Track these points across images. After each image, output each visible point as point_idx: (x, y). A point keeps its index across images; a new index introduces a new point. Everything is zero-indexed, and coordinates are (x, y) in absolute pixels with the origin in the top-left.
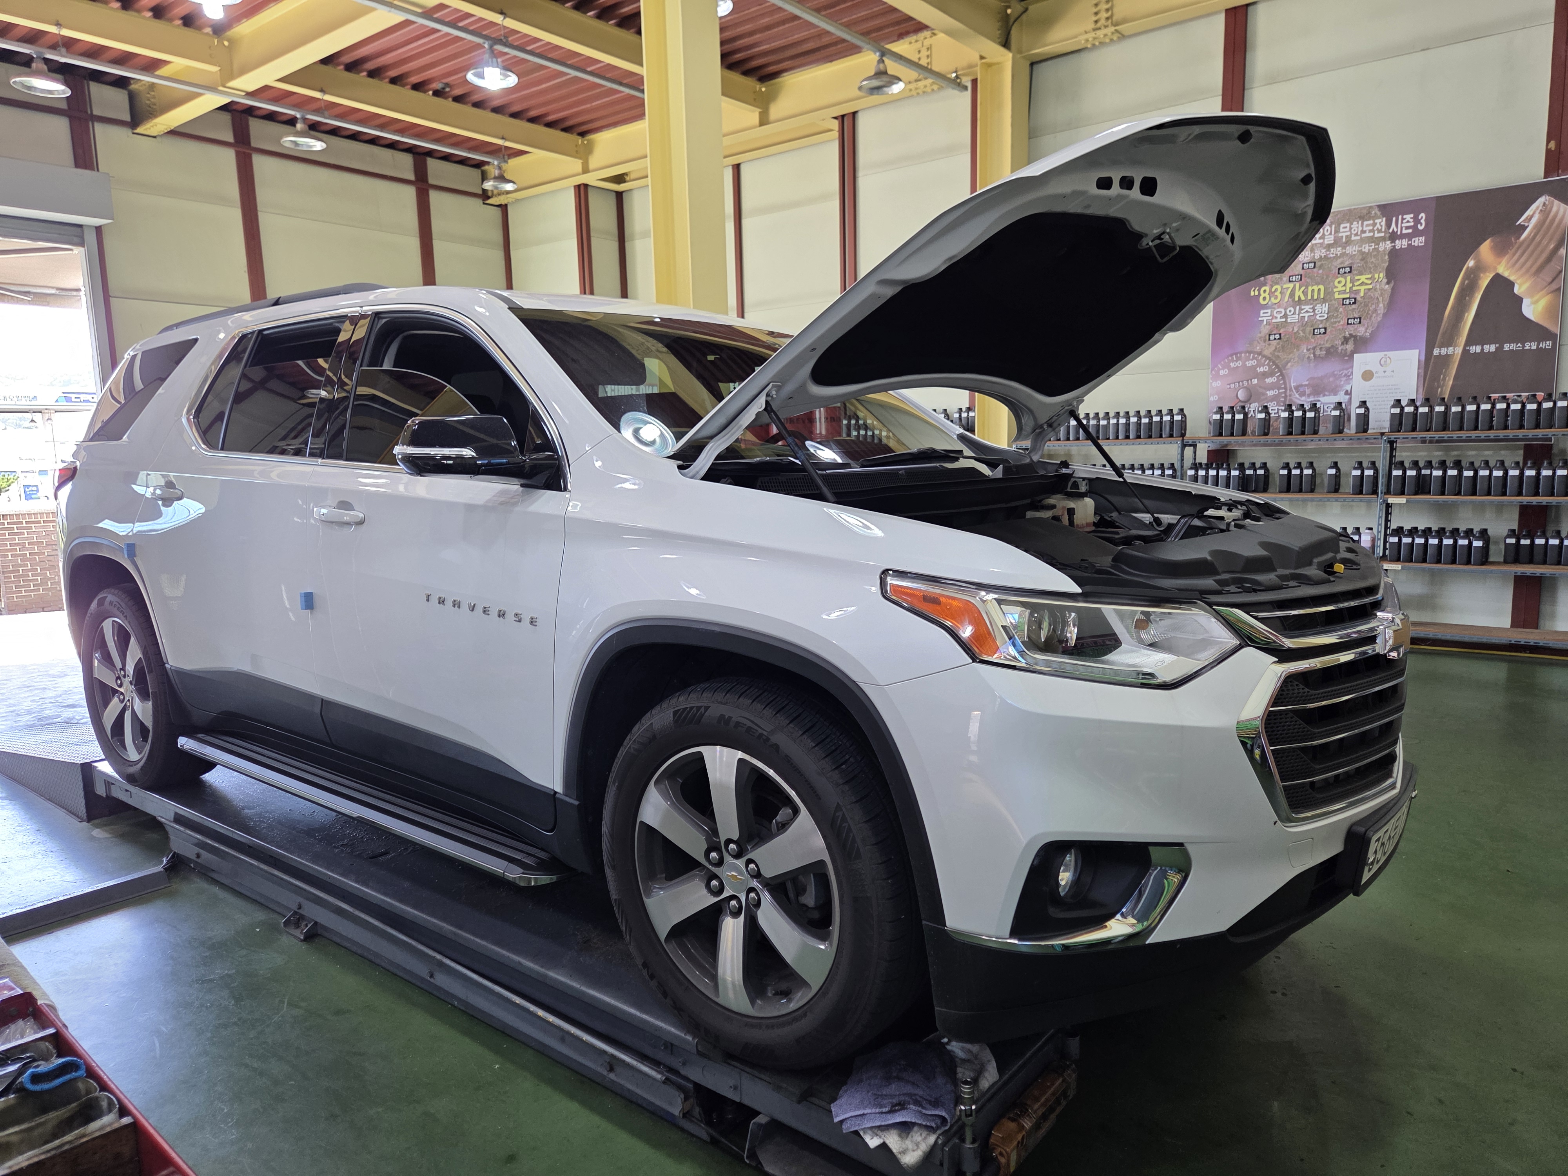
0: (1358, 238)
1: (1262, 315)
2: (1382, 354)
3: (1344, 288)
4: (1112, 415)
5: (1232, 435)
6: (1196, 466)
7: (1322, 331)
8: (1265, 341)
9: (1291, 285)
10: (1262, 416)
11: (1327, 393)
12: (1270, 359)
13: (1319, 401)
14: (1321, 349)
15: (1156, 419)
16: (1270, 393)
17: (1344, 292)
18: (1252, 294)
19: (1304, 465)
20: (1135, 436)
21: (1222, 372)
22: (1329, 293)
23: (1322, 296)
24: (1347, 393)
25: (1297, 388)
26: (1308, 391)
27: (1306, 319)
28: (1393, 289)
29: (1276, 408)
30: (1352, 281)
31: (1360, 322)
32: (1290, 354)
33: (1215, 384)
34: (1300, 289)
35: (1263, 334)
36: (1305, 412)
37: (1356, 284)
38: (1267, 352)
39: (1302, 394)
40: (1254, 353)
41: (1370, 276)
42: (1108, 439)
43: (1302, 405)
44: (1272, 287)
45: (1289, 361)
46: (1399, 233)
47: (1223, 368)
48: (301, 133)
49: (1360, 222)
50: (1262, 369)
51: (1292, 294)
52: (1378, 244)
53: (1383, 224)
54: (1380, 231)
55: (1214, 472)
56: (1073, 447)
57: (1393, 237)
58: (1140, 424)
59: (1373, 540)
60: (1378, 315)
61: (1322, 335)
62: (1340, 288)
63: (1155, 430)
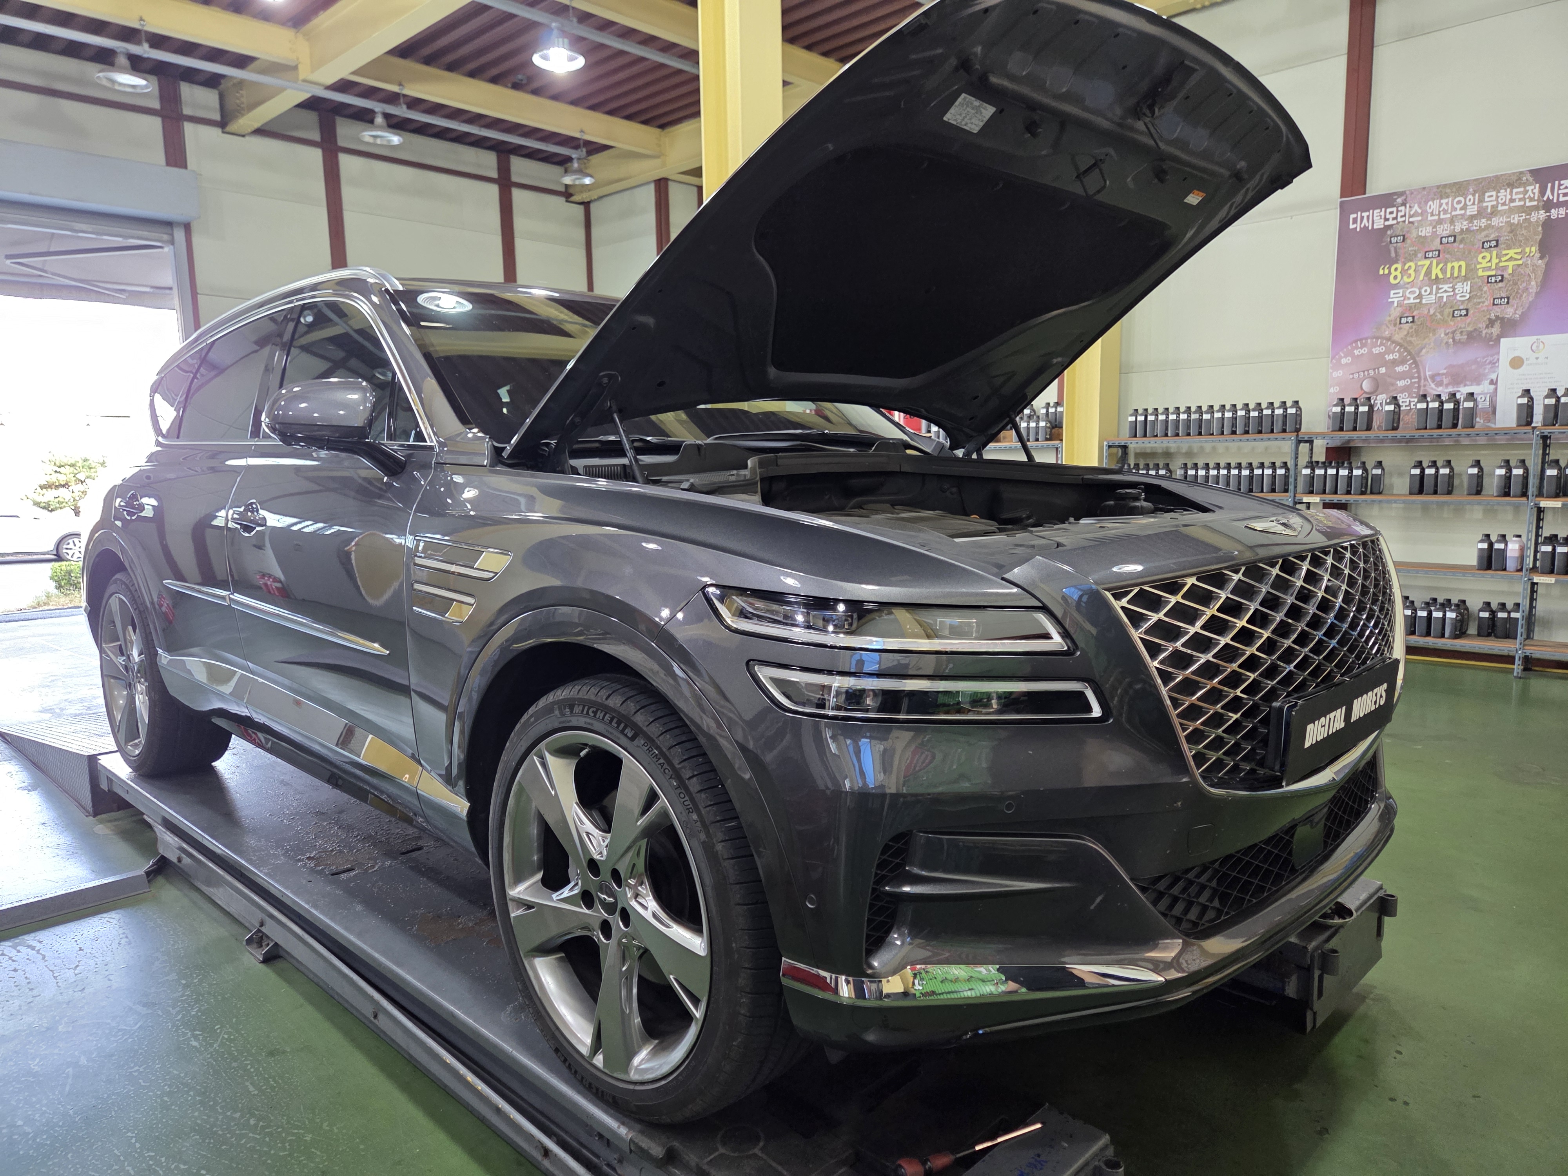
0: (1507, 207)
1: (1392, 296)
2: (1534, 338)
3: (1489, 264)
4: (1216, 408)
5: (1355, 429)
6: (1312, 465)
7: (1463, 312)
8: (1395, 325)
9: (1427, 262)
10: (1391, 408)
11: (1468, 383)
12: (1401, 346)
13: (1459, 391)
14: (1461, 333)
15: (1267, 412)
16: (1401, 383)
17: (1489, 269)
18: (1381, 272)
19: (1439, 464)
20: (1242, 431)
21: (1344, 361)
22: (1472, 270)
23: (1463, 274)
24: (1492, 382)
25: (1433, 377)
26: (1445, 381)
27: (1445, 300)
28: (1546, 265)
29: (1408, 400)
30: (1499, 256)
31: (1508, 303)
32: (1424, 339)
33: (1335, 374)
34: (1437, 265)
35: (1392, 318)
36: (1442, 403)
37: (1503, 259)
38: (1397, 338)
39: (1440, 384)
40: (1382, 338)
41: (1519, 250)
42: (1212, 434)
43: (1439, 396)
44: (1404, 264)
45: (1424, 347)
46: (1555, 201)
47: (1345, 357)
48: (380, 128)
49: (1508, 190)
50: (1391, 357)
51: (1428, 272)
52: (1530, 214)
53: (1536, 191)
54: (1531, 199)
55: (1333, 471)
56: (1171, 444)
57: (1548, 206)
58: (1249, 418)
59: (1522, 549)
60: (1529, 293)
61: (1464, 318)
62: (1484, 264)
63: (1266, 424)
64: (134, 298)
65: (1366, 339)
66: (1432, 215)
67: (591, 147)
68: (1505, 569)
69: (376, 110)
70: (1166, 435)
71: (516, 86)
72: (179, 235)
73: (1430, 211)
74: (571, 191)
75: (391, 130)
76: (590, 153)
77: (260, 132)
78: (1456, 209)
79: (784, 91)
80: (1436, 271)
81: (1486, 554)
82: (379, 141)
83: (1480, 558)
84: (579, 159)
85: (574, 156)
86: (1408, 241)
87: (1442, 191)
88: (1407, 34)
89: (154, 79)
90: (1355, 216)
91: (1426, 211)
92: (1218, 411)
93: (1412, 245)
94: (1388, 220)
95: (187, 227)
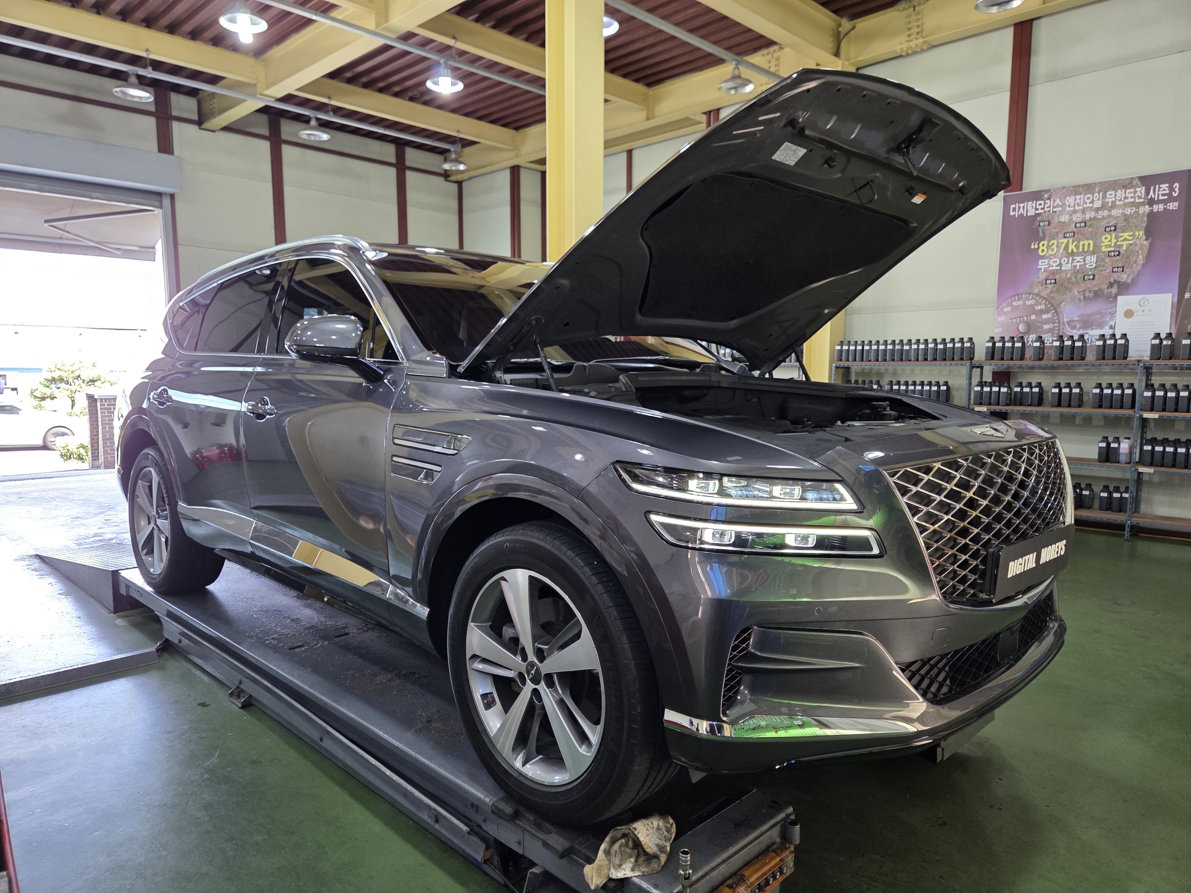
0: (1122, 203)
1: (1040, 264)
2: (1141, 297)
3: (1110, 243)
4: (913, 341)
5: (1012, 359)
6: (982, 384)
7: (1091, 277)
8: (1042, 285)
9: (1066, 240)
10: (1037, 344)
11: (1094, 327)
12: (1046, 300)
13: (1087, 333)
14: (1090, 291)
15: (950, 345)
16: (1046, 327)
17: (1110, 246)
18: (1032, 247)
19: (1072, 385)
20: (932, 359)
21: (1006, 310)
22: (1097, 247)
23: (1091, 249)
24: (1111, 327)
25: (1069, 323)
26: (1078, 326)
27: (1078, 268)
28: (1150, 244)
29: (1050, 338)
30: (1116, 238)
31: (1123, 271)
32: (1063, 295)
33: (999, 319)
34: (1073, 242)
35: (1040, 279)
36: (1074, 342)
37: (1120, 240)
38: (1044, 294)
39: (1074, 328)
40: (1033, 294)
41: (1131, 234)
43: (1072, 337)
44: (1049, 241)
45: (1063, 301)
46: (1156, 199)
47: (1007, 306)
48: (313, 128)
49: (1123, 190)
50: (1039, 308)
51: (1066, 248)
52: (1139, 208)
53: (1143, 191)
54: (1140, 198)
55: (997, 389)
56: (881, 366)
57: (1151, 202)
58: (937, 349)
59: (1131, 448)
60: (1138, 265)
61: (1091, 281)
62: (1106, 243)
63: (949, 354)
65: (1022, 294)
66: (1069, 206)
67: (464, 142)
69: (312, 116)
70: (877, 360)
71: (412, 99)
72: (167, 202)
73: (1067, 204)
74: (449, 173)
75: (321, 128)
76: (463, 146)
77: (227, 129)
78: (1086, 203)
79: (605, 106)
80: (1072, 247)
81: (1104, 451)
82: (312, 138)
83: (1101, 454)
84: (455, 151)
85: (452, 149)
86: (1052, 225)
87: (1077, 190)
88: (1052, 77)
89: (151, 90)
90: (1014, 206)
91: (1065, 204)
92: (915, 344)
93: (1055, 228)
94: (1038, 209)
95: (172, 196)
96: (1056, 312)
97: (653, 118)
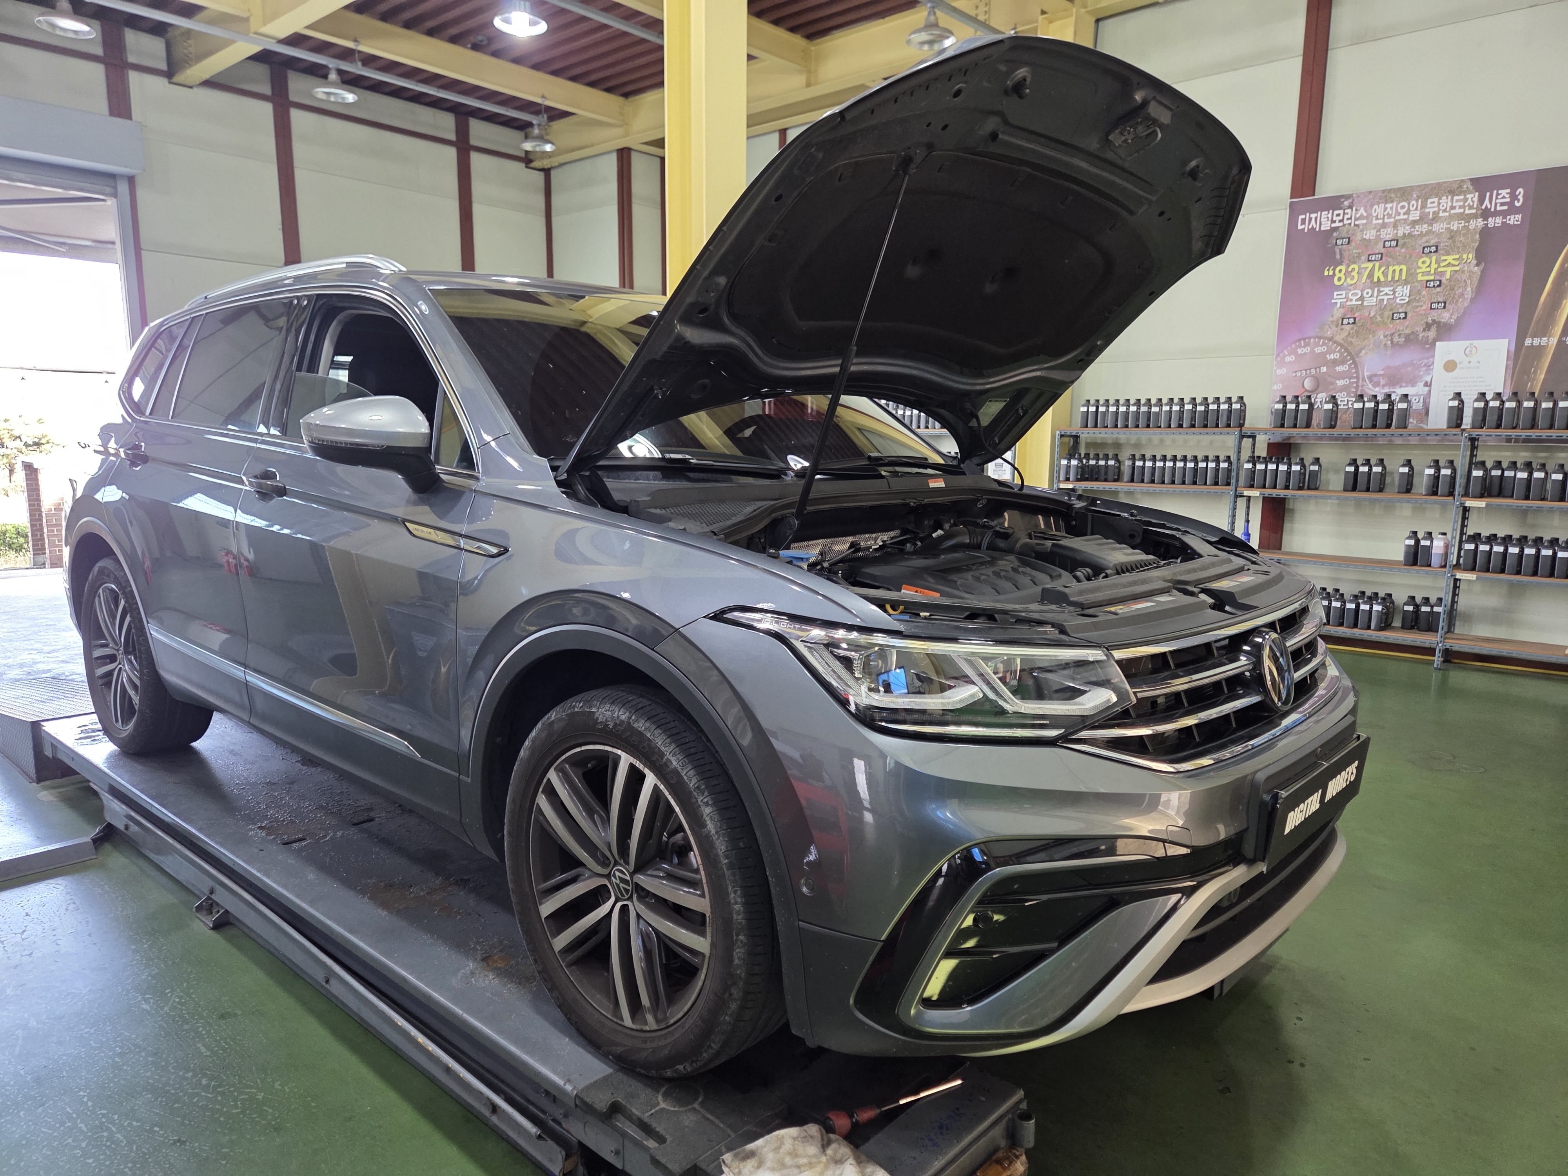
0: (1447, 214)
1: (1335, 297)
2: (1467, 343)
3: (1428, 269)
4: (1164, 401)
5: (1295, 426)
6: (1254, 460)
7: (1402, 315)
8: (1337, 326)
9: (1370, 265)
10: (1330, 406)
11: (1404, 384)
12: (1342, 346)
13: (1394, 392)
14: (1400, 335)
15: (1213, 407)
16: (1340, 383)
17: (1429, 273)
18: (1326, 273)
19: (1373, 462)
20: (1189, 425)
21: (1288, 359)
22: (1412, 274)
23: (1404, 277)
24: (1426, 384)
25: (1370, 378)
26: (1382, 382)
27: (1385, 303)
28: (1482, 272)
29: (1346, 400)
30: (1437, 262)
31: (1444, 307)
32: (1364, 340)
33: (1279, 372)
34: (1379, 269)
35: (1335, 318)
36: (1377, 403)
37: (1442, 265)
38: (1339, 338)
39: (1376, 384)
40: (1325, 338)
41: (1457, 256)
42: (1160, 427)
43: (1375, 396)
44: (1348, 266)
45: (1364, 348)
46: (1493, 210)
47: (1289, 355)
48: (333, 84)
49: (1449, 197)
50: (1332, 357)
51: (1371, 275)
52: (1469, 222)
53: (1476, 199)
54: (1471, 207)
55: (1273, 467)
56: (1121, 435)
57: (1486, 214)
58: (1195, 412)
59: (1447, 547)
60: (1465, 299)
61: (1402, 321)
62: (1424, 269)
63: (1211, 419)
64: (75, 251)
66: (1377, 219)
67: (553, 113)
68: (1430, 566)
69: (330, 66)
70: (1116, 426)
71: (476, 47)
72: (123, 188)
73: (1375, 215)
74: (532, 157)
75: (345, 86)
76: (551, 119)
77: (209, 84)
78: (1399, 214)
79: (748, 65)
81: (1412, 550)
82: (332, 99)
83: (1407, 554)
84: (539, 125)
85: (534, 122)
86: (1353, 244)
87: (1387, 195)
88: (1360, 39)
89: (97, 24)
90: (1303, 217)
91: (1371, 214)
92: (1166, 404)
93: (1357, 247)
94: (1335, 222)
95: (131, 180)
96: (1354, 363)
97: (816, 84)
